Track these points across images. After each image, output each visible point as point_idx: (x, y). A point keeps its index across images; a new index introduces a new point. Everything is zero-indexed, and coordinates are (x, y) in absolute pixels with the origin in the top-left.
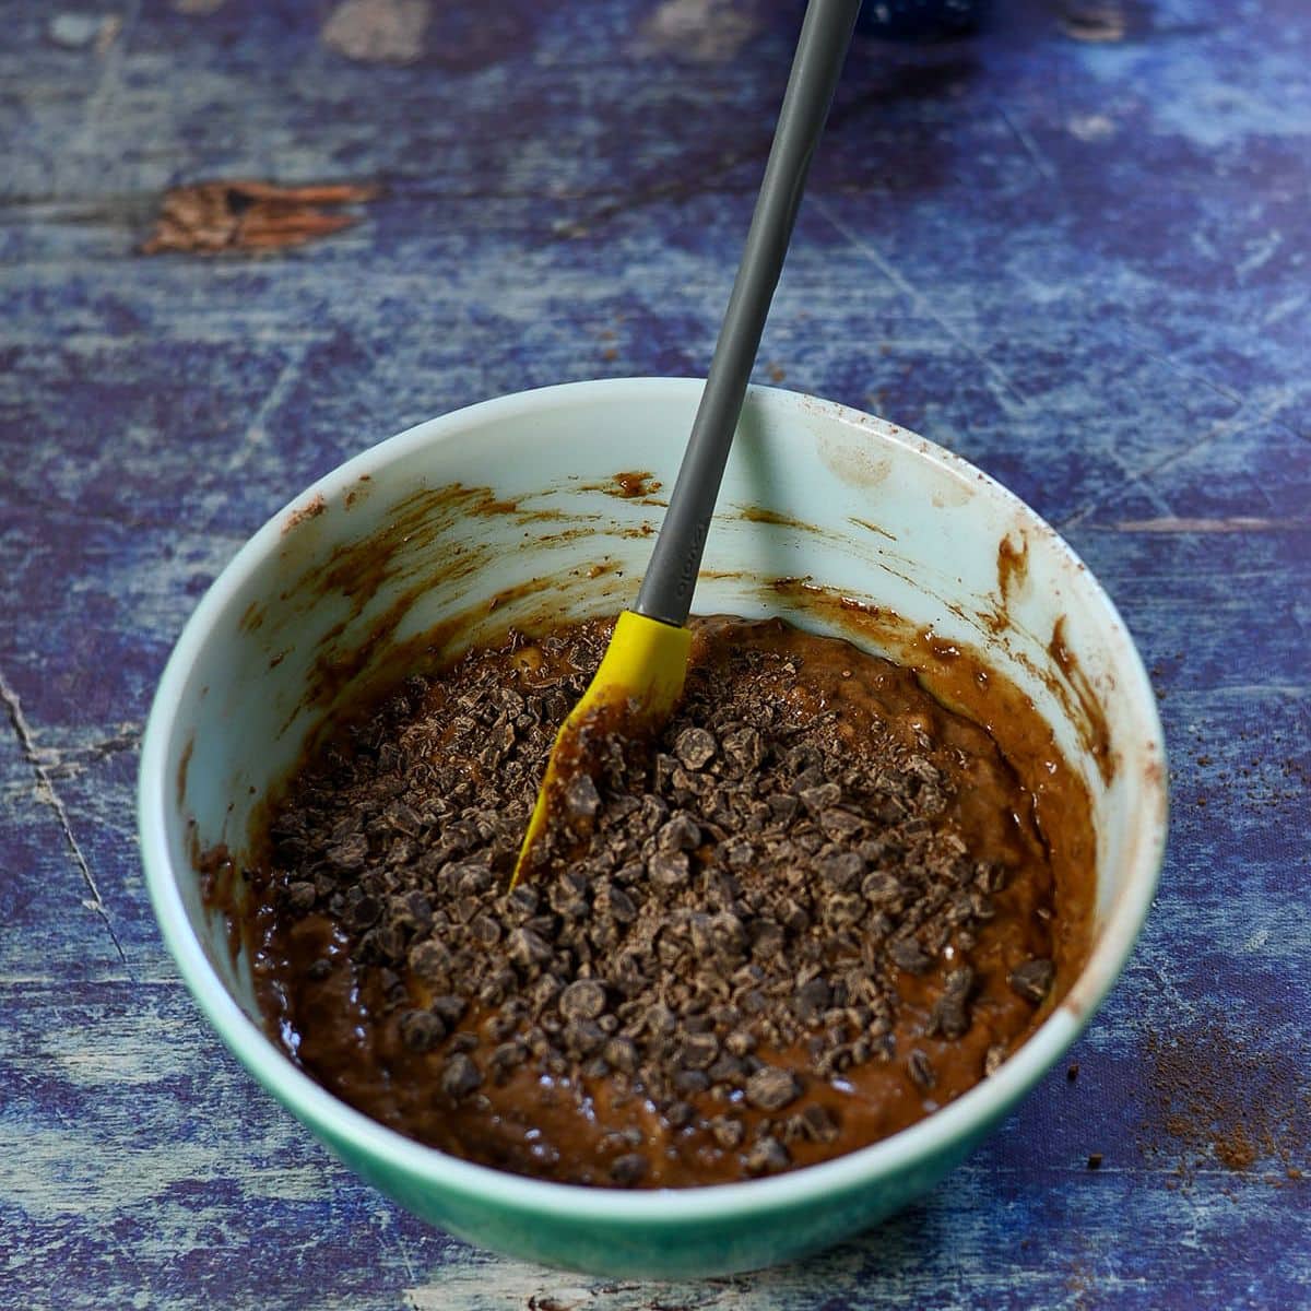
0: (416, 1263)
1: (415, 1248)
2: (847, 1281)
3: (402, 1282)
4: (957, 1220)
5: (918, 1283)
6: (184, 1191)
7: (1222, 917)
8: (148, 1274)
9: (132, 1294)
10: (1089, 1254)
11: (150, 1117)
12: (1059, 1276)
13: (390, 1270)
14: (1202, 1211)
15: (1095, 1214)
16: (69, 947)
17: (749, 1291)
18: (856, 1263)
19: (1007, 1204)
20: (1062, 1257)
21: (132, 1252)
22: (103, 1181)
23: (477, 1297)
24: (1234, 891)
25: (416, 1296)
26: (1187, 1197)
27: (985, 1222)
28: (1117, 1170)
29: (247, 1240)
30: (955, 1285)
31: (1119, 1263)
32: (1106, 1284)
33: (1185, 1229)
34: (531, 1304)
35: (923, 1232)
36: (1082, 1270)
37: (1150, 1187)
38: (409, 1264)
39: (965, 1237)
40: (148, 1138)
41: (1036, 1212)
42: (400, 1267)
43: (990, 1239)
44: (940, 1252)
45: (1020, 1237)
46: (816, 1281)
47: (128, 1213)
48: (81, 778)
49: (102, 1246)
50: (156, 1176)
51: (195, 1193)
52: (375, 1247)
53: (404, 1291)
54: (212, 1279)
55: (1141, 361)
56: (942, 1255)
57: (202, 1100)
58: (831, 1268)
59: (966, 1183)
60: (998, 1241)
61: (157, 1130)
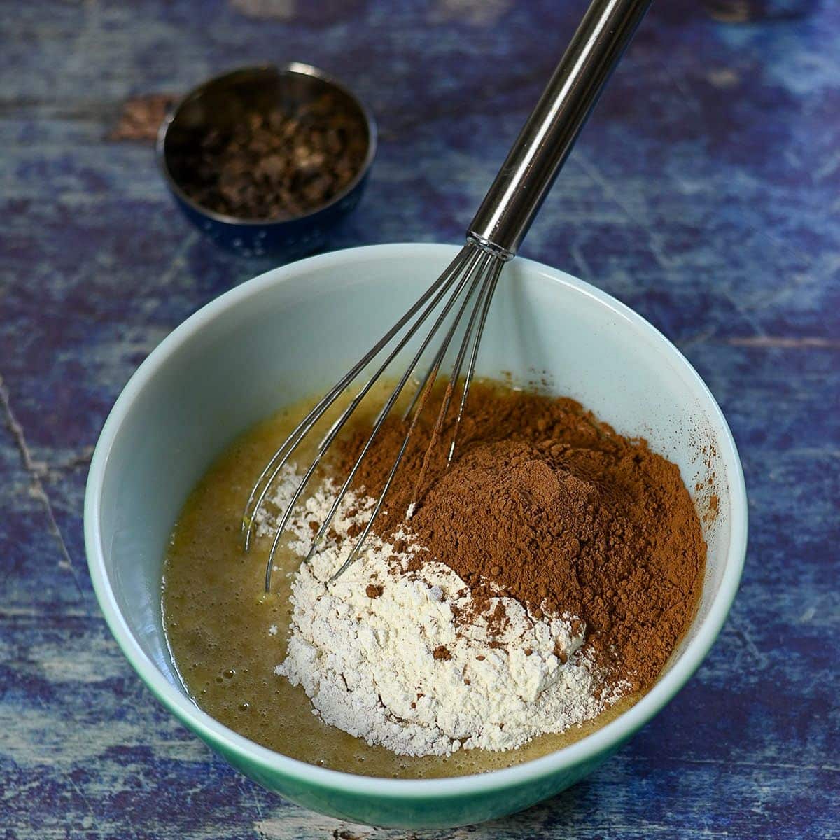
0: (263, 805)
1: (263, 795)
2: (537, 827)
3: (254, 816)
4: (608, 790)
5: (582, 829)
6: (117, 753)
7: (786, 600)
8: (92, 805)
9: (82, 818)
10: (691, 815)
11: (97, 704)
12: (672, 828)
13: (246, 808)
14: (766, 790)
15: (697, 789)
16: (49, 592)
17: (474, 831)
18: (544, 815)
19: (641, 780)
20: (675, 816)
21: (82, 791)
22: (66, 745)
23: (300, 828)
24: (795, 583)
25: (263, 827)
26: (756, 780)
27: (627, 791)
28: (713, 761)
29: (155, 785)
30: (606, 832)
31: (711, 822)
32: (703, 835)
33: (754, 801)
34: (335, 835)
35: (586, 797)
36: (687, 825)
37: (733, 773)
38: (258, 805)
39: (613, 801)
40: (95, 717)
41: (660, 786)
42: (252, 807)
43: (630, 803)
44: (597, 810)
45: (649, 802)
46: (517, 826)
47: (81, 766)
48: (60, 482)
49: (64, 786)
50: (99, 742)
51: (124, 754)
52: (237, 794)
53: (255, 823)
54: (133, 810)
55: (749, 233)
56: (598, 812)
57: (130, 694)
58: (527, 818)
59: (615, 766)
60: (634, 804)
61: (101, 712)
